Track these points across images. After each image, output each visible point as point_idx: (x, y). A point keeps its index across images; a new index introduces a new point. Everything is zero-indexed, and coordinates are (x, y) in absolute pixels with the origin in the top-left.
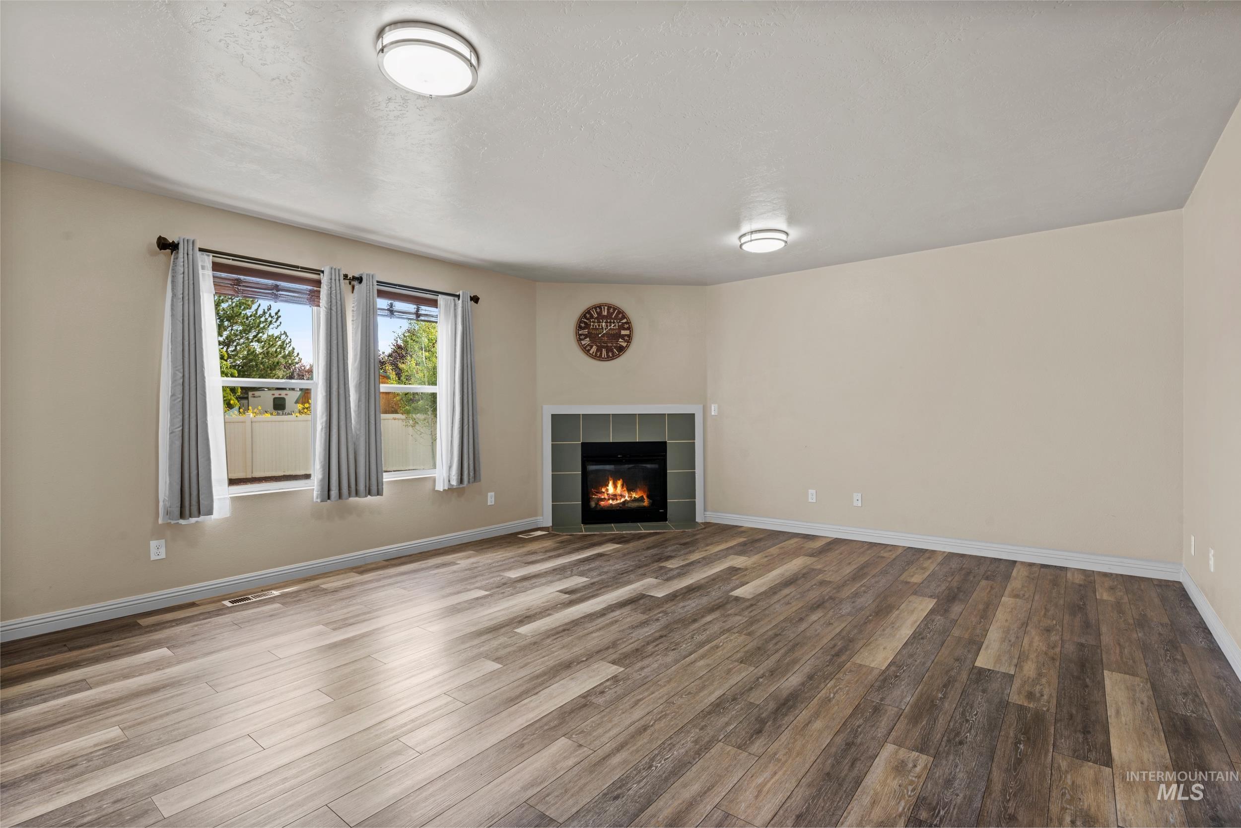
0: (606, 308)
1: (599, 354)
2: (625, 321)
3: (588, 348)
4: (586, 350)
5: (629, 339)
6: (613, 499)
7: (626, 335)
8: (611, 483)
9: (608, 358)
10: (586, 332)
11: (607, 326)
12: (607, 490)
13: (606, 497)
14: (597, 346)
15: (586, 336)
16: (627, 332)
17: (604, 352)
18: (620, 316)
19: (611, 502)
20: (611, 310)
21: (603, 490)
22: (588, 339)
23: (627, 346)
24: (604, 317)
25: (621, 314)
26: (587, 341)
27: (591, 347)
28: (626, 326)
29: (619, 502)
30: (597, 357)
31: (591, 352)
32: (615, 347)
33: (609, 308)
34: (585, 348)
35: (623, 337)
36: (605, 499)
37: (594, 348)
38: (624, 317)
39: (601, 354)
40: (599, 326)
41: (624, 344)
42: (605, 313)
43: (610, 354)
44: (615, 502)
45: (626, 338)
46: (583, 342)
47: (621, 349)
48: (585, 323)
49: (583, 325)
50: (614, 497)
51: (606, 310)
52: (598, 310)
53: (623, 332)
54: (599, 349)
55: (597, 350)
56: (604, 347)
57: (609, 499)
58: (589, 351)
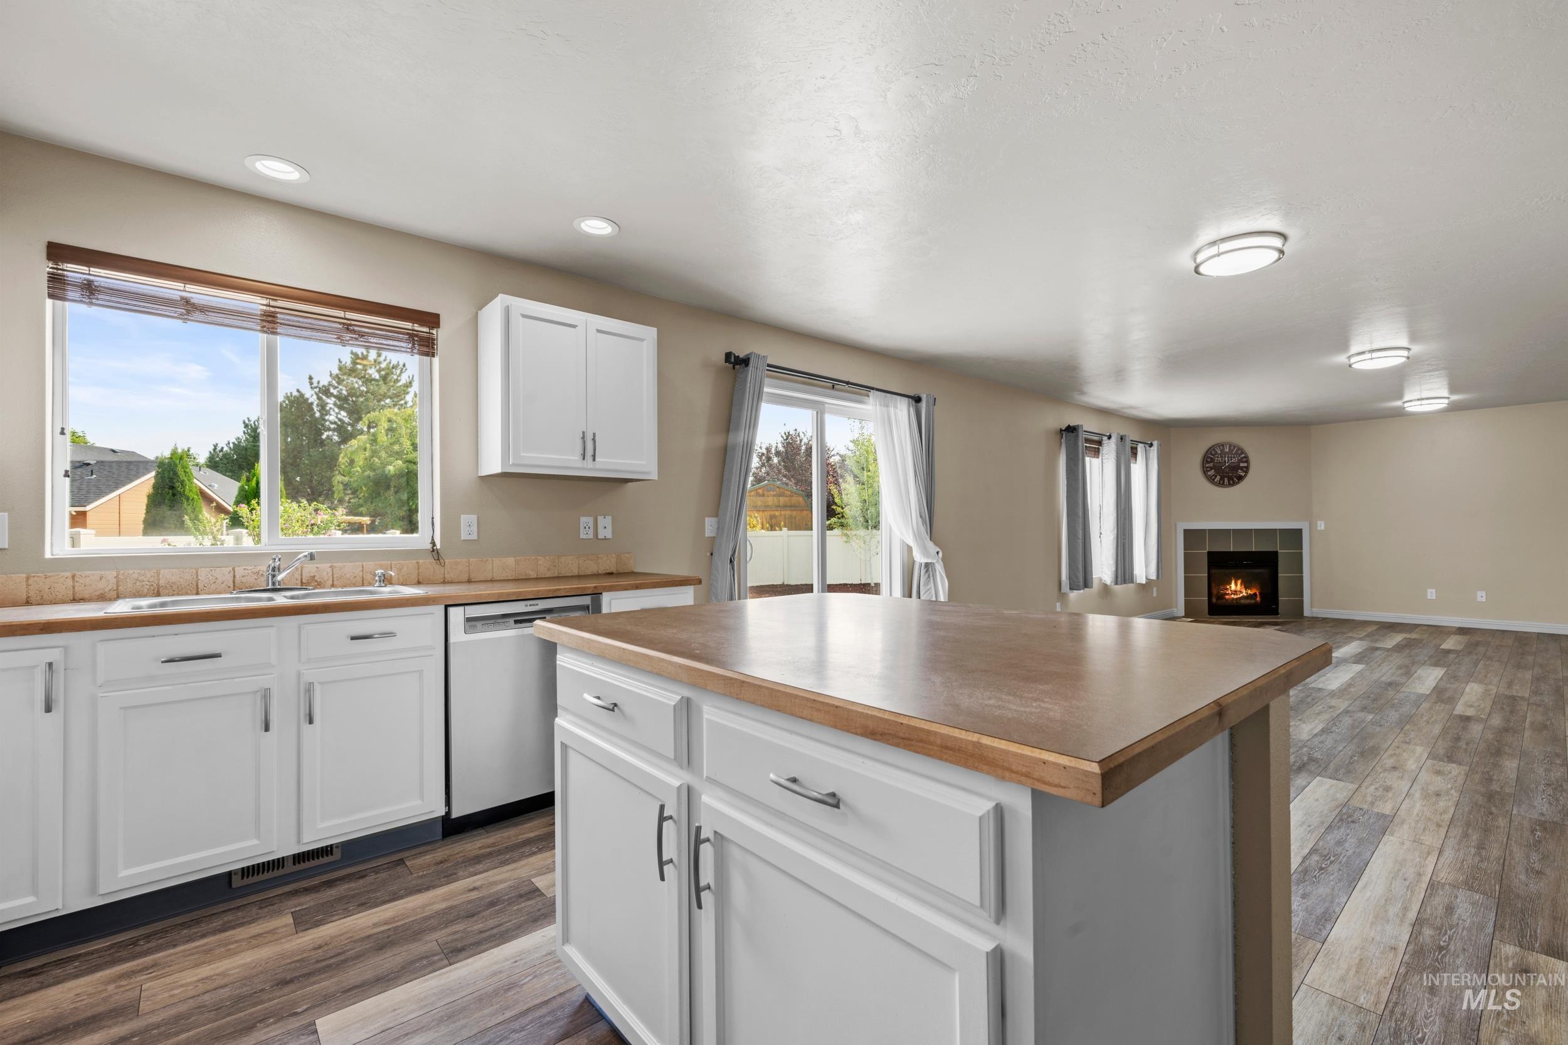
0: (1228, 446)
1: (1222, 482)
2: (1243, 455)
3: (1214, 477)
4: (1211, 480)
5: (1246, 470)
6: (1234, 594)
7: (1244, 467)
8: (1233, 582)
9: (1230, 485)
10: (1211, 465)
11: (1228, 460)
12: (1230, 587)
13: (1230, 592)
14: (1220, 476)
15: (1211, 468)
16: (1245, 465)
17: (1226, 480)
18: (1239, 452)
19: (1233, 596)
20: (1232, 448)
21: (1228, 587)
22: (1213, 471)
23: (1245, 476)
24: (1226, 453)
25: (1241, 451)
26: (1212, 473)
27: (1216, 477)
28: (1244, 460)
29: (1238, 596)
30: (1221, 484)
31: (1216, 480)
32: (1235, 476)
33: (1230, 446)
34: (1211, 478)
35: (1242, 468)
36: (1229, 594)
37: (1218, 478)
38: (1242, 453)
39: (1224, 481)
40: (1222, 460)
41: (1243, 474)
42: (1227, 450)
43: (1231, 482)
44: (1235, 597)
45: (1244, 469)
46: (1209, 473)
47: (1240, 478)
48: (1211, 458)
49: (1209, 460)
50: (1235, 592)
51: (1228, 448)
52: (1221, 448)
53: (1242, 465)
54: (1222, 479)
55: (1220, 479)
56: (1226, 477)
57: (1231, 594)
58: (1214, 480)
